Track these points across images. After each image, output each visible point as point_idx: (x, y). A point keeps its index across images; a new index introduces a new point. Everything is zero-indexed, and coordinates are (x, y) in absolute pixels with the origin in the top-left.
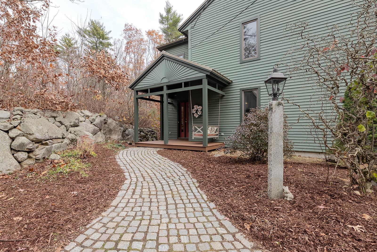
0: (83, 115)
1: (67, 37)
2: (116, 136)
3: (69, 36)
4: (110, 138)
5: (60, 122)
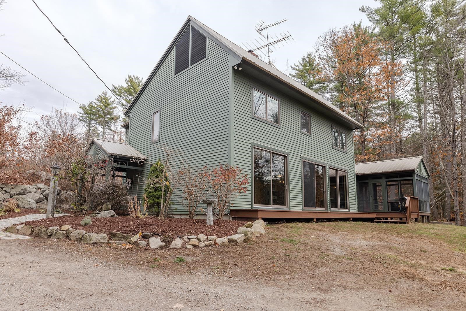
0: (36, 187)
1: (104, 95)
2: (67, 206)
3: (106, 94)
4: (60, 206)
5: (5, 191)
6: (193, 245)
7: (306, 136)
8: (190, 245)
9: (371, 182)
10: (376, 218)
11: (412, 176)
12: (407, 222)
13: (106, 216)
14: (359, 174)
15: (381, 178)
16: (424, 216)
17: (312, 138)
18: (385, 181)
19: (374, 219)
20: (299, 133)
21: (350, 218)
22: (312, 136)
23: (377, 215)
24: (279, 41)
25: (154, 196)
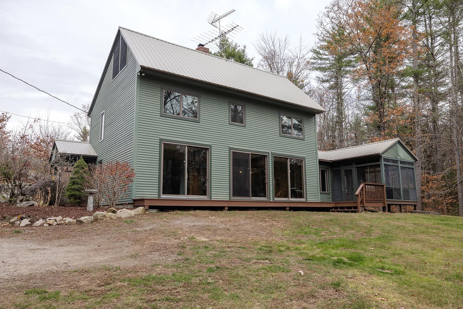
6: (48, 224)
7: (239, 127)
8: (47, 224)
9: (343, 170)
10: (333, 207)
11: (379, 161)
12: (358, 211)
13: (25, 206)
14: (330, 161)
15: (351, 164)
16: (401, 205)
17: (247, 128)
18: (356, 167)
19: (331, 208)
20: (228, 125)
21: (286, 207)
22: (247, 126)
23: (336, 204)
24: (228, 32)
25: (71, 189)
